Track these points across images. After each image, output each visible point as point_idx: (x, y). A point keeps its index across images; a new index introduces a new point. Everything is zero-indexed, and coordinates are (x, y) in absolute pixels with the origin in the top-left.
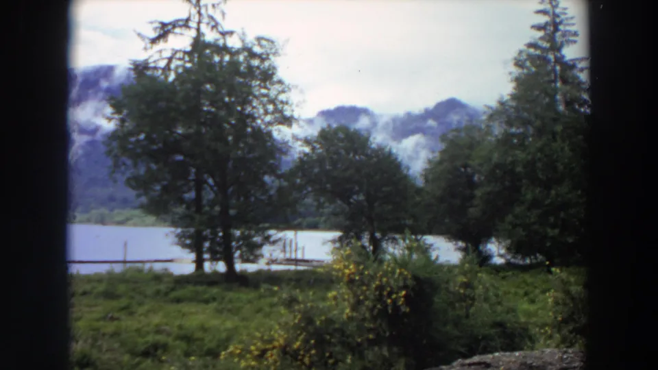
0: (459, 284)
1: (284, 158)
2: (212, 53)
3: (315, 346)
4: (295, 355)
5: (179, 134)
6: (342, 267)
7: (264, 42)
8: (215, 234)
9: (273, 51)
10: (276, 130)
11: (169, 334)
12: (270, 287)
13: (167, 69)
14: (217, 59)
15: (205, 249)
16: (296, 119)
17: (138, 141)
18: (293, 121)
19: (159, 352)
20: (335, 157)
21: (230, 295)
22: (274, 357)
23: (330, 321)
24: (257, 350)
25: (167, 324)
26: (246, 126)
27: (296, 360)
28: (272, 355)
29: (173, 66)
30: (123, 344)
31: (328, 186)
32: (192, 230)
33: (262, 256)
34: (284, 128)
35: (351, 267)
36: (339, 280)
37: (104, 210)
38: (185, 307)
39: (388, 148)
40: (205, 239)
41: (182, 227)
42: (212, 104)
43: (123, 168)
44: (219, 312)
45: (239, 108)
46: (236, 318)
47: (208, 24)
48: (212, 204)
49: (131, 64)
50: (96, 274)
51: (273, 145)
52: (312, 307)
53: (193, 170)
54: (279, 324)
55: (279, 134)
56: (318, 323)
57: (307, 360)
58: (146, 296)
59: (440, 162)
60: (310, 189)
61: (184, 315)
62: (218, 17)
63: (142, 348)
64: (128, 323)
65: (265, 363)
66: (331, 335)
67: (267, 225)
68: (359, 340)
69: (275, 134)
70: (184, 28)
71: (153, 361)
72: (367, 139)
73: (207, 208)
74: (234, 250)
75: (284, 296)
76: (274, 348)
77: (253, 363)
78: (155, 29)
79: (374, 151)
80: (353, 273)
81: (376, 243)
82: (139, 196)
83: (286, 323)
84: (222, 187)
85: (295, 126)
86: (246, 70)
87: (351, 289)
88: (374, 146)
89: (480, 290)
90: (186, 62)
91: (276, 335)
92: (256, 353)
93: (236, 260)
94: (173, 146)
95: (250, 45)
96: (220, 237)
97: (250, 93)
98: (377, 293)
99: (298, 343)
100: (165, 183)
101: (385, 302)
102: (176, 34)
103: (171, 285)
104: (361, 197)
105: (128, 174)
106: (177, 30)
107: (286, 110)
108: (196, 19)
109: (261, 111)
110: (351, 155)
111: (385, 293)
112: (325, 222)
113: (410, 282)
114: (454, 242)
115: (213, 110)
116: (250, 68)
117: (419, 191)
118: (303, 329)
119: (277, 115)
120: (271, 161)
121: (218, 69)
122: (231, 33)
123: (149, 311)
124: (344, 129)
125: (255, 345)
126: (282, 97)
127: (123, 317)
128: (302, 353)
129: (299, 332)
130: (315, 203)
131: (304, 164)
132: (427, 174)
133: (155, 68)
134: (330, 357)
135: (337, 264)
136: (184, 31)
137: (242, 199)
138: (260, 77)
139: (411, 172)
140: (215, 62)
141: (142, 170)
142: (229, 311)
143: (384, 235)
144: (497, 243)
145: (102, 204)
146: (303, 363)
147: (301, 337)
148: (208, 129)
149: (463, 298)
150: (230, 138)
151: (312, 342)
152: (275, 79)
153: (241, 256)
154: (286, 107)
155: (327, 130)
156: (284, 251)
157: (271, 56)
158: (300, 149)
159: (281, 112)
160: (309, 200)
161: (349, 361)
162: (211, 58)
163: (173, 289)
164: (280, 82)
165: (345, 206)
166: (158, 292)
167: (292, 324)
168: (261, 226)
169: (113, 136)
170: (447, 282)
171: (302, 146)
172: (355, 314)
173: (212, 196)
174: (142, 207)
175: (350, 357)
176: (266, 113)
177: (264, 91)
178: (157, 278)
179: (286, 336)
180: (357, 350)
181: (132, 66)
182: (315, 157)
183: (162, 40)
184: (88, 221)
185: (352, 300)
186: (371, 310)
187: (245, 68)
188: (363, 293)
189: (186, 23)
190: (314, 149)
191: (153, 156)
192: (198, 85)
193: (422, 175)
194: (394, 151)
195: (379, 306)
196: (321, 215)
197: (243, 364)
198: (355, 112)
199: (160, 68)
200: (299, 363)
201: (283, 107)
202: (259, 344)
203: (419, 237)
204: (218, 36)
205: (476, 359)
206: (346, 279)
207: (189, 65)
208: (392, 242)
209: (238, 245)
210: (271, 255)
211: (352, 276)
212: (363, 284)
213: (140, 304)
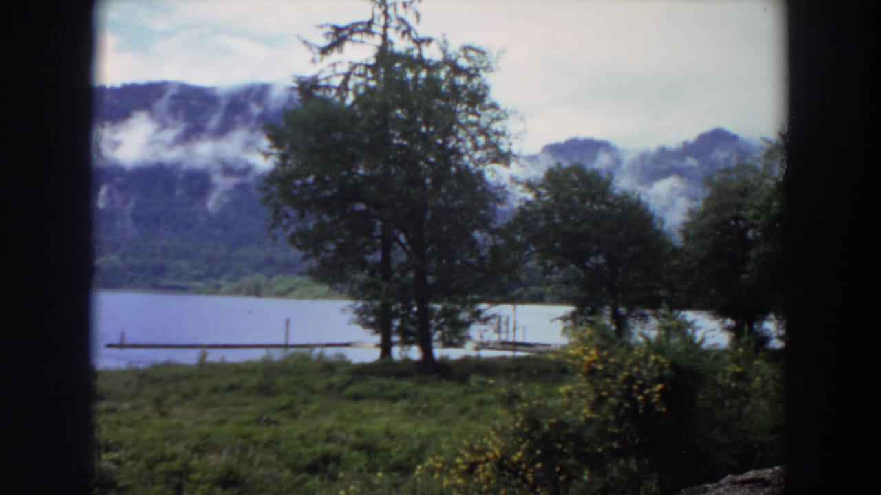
0: (729, 375)
1: (499, 207)
2: (404, 66)
3: (541, 458)
4: (515, 470)
5: (361, 176)
6: (581, 353)
7: (472, 53)
8: (409, 308)
9: (484, 64)
10: (489, 170)
11: (343, 443)
12: (483, 379)
13: (343, 88)
14: (410, 75)
15: (394, 329)
16: (515, 156)
17: (305, 185)
18: (512, 158)
19: (331, 467)
20: (566, 206)
21: (426, 390)
22: (487, 473)
23: (562, 425)
24: (464, 463)
25: (341, 429)
26: (448, 164)
27: (516, 476)
28: (484, 470)
29: (351, 85)
30: (280, 456)
31: (557, 245)
32: (377, 303)
33: (469, 338)
34: (499, 168)
35: (593, 352)
36: (576, 370)
37: (261, 278)
38: (365, 407)
39: (637, 193)
40: (395, 315)
41: (364, 299)
42: (405, 136)
43: (285, 221)
44: (411, 412)
45: (440, 141)
46: (433, 421)
47: (397, 28)
48: (405, 268)
49: (294, 81)
50: (248, 363)
51: (484, 190)
52: (539, 405)
53: (379, 223)
54: (494, 429)
55: (493, 176)
56: (546, 427)
57: (529, 477)
58: (313, 392)
59: (705, 214)
60: (533, 249)
61: (364, 417)
62: (411, 20)
63: (307, 461)
64: (290, 429)
65: (476, 480)
66: (564, 444)
67: (476, 297)
68: (600, 450)
69: (488, 176)
70: (364, 34)
71: (322, 479)
72: (609, 183)
73: (397, 275)
74: (432, 330)
75: (503, 391)
76: (487, 460)
77: (460, 481)
78: (327, 34)
79: (617, 198)
80: (595, 361)
81: (619, 320)
82: (306, 258)
83: (504, 428)
84: (417, 246)
85: (513, 165)
86: (448, 91)
87: (591, 382)
88: (616, 192)
89: (757, 382)
90: (368, 79)
91: (490, 443)
92: (463, 467)
93: (434, 344)
94: (354, 192)
95: (453, 58)
96: (416, 313)
97: (454, 121)
98: (625, 387)
99: (519, 454)
100: (342, 241)
101: (635, 399)
102: (354, 41)
103: (349, 378)
104: (601, 260)
105: (293, 229)
106: (356, 37)
107: (502, 144)
108: (382, 21)
109: (469, 145)
110: (588, 204)
111: (635, 387)
112: (553, 293)
113: (667, 372)
114: (721, 320)
115: (405, 143)
116: (454, 88)
117: (675, 252)
118: (527, 436)
119: (490, 150)
120: (482, 212)
121: (411, 88)
122: (429, 41)
123: (317, 412)
124: (578, 169)
125: (462, 456)
126: (497, 126)
127: (284, 420)
128: (524, 466)
129: (520, 440)
130: (541, 268)
131: (525, 216)
132: (686, 231)
133: (328, 87)
134: (561, 473)
135: (573, 349)
136: (365, 37)
137: (444, 261)
138: (466, 99)
139: (666, 227)
140: (407, 79)
141: (312, 224)
142: (425, 411)
143: (630, 309)
144: (776, 322)
145: (258, 268)
146: (525, 481)
147: (524, 446)
148: (399, 168)
149: (735, 393)
150: (428, 181)
151: (538, 452)
152: (487, 102)
153: (442, 338)
154: (502, 139)
155: (556, 170)
156: (498, 330)
157: (481, 72)
158: (519, 196)
159: (495, 146)
160: (532, 264)
161: (586, 478)
162: (403, 74)
163: (349, 383)
164: (494, 106)
165: (580, 271)
166: (330, 387)
167: (512, 428)
168: (469, 297)
169: (272, 178)
170: (715, 372)
171: (522, 191)
172: (594, 416)
173: (404, 258)
174: (311, 273)
175: (587, 472)
176: (476, 148)
177: (472, 118)
178: (329, 367)
179: (503, 445)
180: (595, 463)
181: (295, 85)
182: (540, 207)
183: (335, 50)
184: (237, 292)
185: (592, 397)
186: (616, 409)
187: (447, 87)
188: (607, 387)
189: (367, 27)
190: (538, 195)
191: (326, 205)
192: (385, 109)
193: (681, 231)
194: (643, 198)
195: (627, 405)
196: (548, 283)
197: (446, 482)
198: (592, 147)
199: (334, 87)
200: (519, 480)
201: (497, 140)
202: (467, 455)
203: (675, 312)
204: (411, 45)
205: (751, 474)
206: (585, 369)
207: (372, 83)
208: (641, 320)
209: (437, 324)
210: (481, 337)
211: (593, 365)
212: (606, 375)
213: (306, 402)
